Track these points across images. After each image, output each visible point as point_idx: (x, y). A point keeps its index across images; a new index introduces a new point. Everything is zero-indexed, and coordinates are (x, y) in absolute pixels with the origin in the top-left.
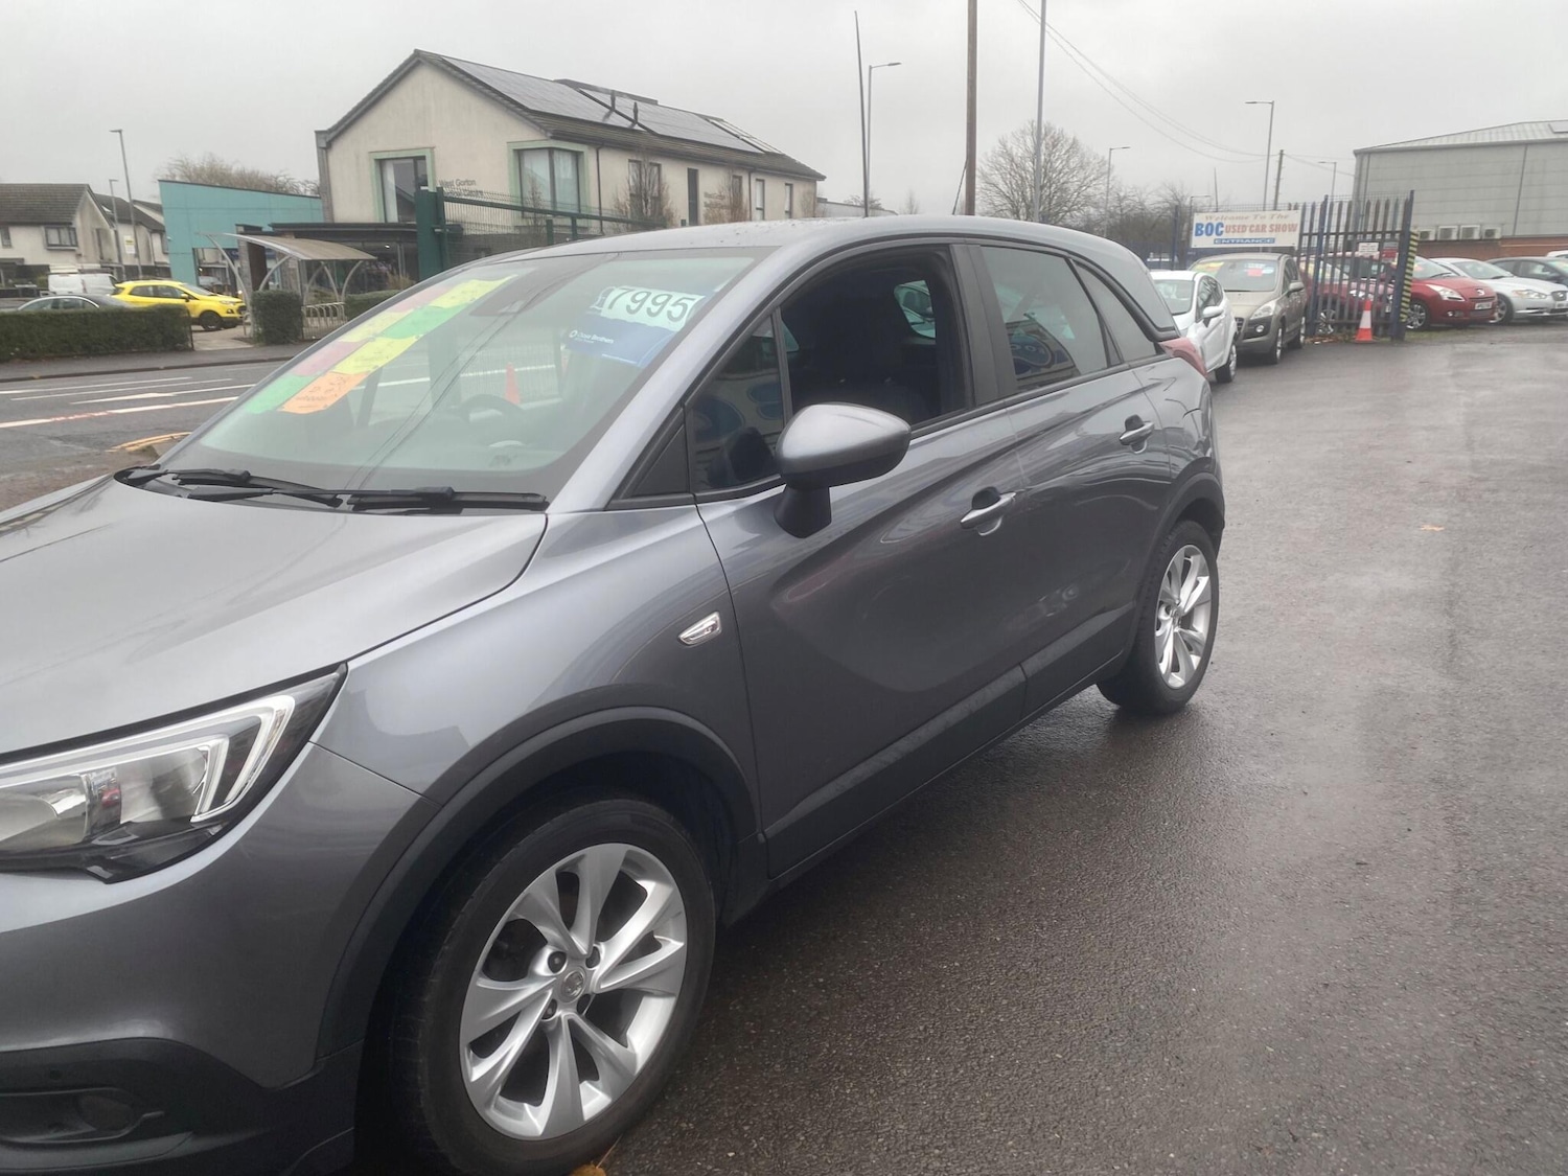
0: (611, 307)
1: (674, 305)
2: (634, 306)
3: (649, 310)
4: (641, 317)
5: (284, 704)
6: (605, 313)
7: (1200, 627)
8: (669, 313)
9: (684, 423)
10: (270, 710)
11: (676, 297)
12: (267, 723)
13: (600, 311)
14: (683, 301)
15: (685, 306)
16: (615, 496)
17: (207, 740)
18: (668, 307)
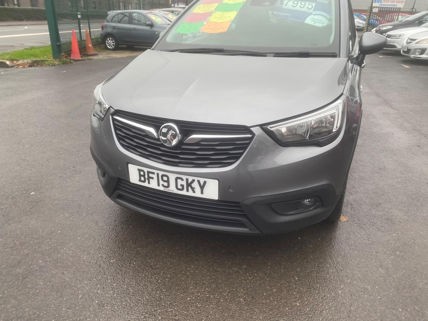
0: (286, 5)
1: (309, 5)
2: (295, 5)
3: (300, 6)
4: (298, 8)
6: (284, 7)
8: (308, 7)
11: (307, 3)
12: (340, 106)
13: (282, 6)
14: (310, 4)
15: (312, 6)
17: (334, 111)
18: (307, 5)
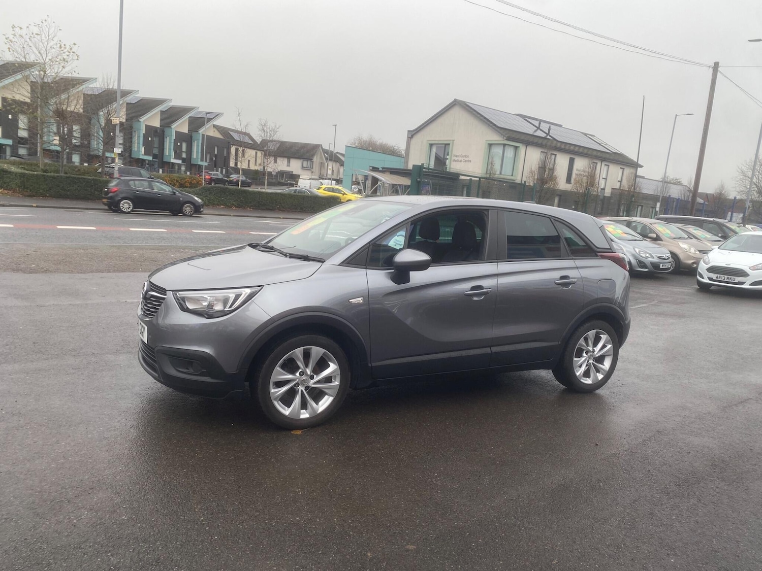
5: (248, 291)
7: (607, 364)
9: (369, 248)
10: (245, 291)
12: (244, 293)
16: (342, 263)
17: (231, 295)
